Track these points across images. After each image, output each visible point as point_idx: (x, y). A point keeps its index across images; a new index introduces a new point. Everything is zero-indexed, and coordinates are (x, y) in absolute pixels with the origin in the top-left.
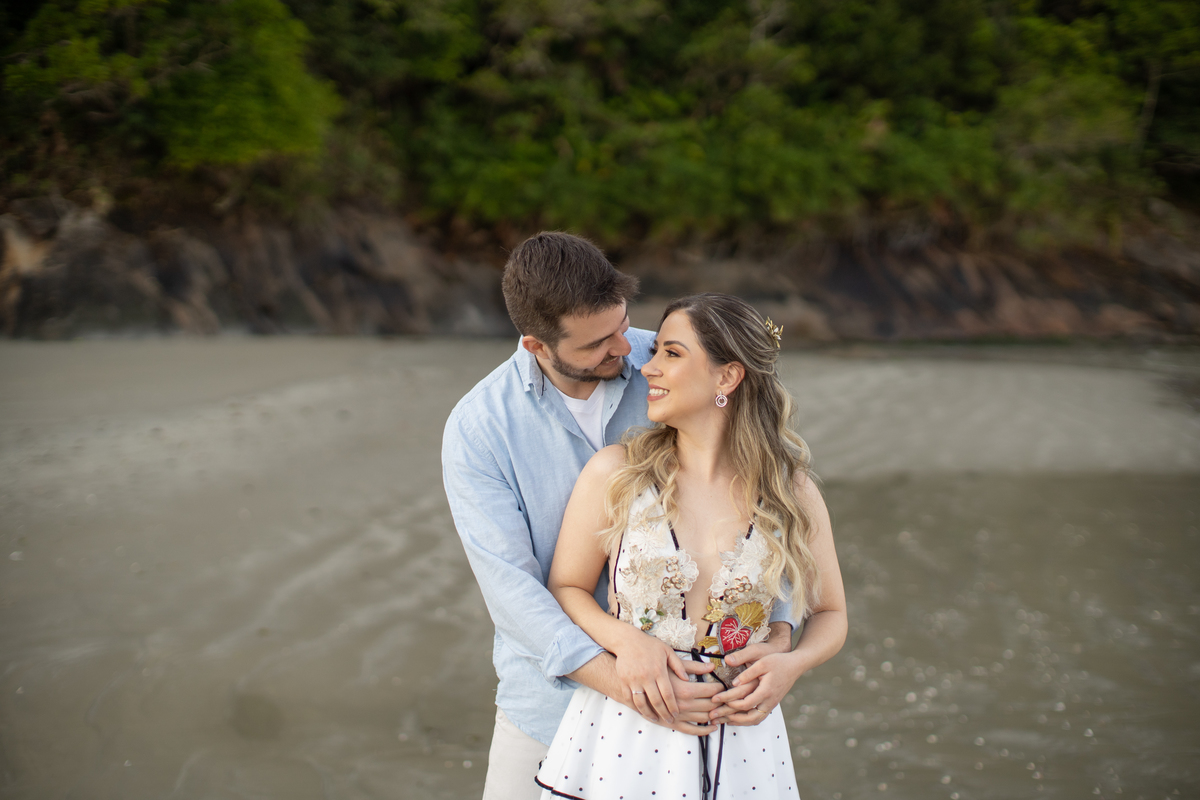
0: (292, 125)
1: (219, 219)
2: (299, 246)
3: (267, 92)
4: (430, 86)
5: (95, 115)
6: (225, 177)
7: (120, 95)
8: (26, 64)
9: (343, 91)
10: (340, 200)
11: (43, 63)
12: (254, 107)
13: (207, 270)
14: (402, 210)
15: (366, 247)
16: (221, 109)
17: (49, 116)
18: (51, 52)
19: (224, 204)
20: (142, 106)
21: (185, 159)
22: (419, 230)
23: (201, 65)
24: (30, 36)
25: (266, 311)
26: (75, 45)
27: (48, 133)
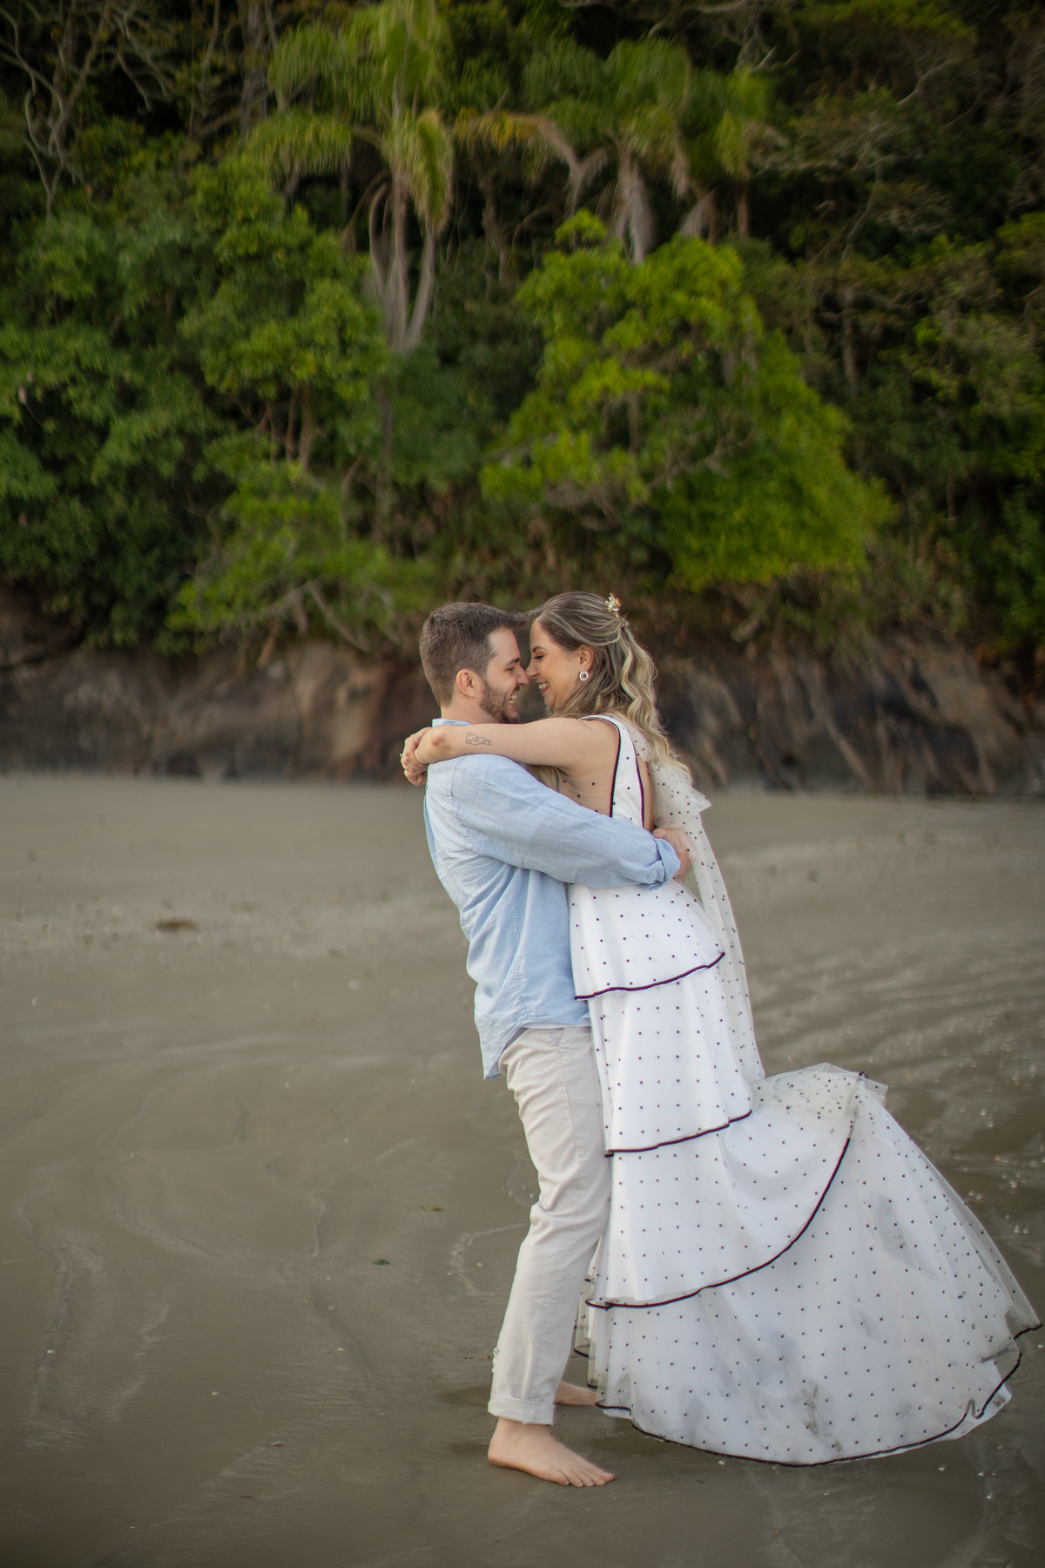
0: (826, 533)
1: (741, 648)
2: (833, 681)
3: (795, 493)
4: (1010, 483)
5: (591, 524)
6: (746, 598)
7: (619, 498)
8: (507, 464)
9: (896, 491)
10: (890, 627)
11: (527, 463)
12: (780, 512)
13: (720, 712)
14: (969, 639)
15: (919, 684)
16: (738, 515)
17: (538, 525)
18: (538, 449)
19: (744, 631)
20: (642, 511)
21: (694, 574)
22: (989, 665)
23: (713, 463)
24: (515, 429)
25: (789, 761)
26: (565, 438)
27: (537, 545)
